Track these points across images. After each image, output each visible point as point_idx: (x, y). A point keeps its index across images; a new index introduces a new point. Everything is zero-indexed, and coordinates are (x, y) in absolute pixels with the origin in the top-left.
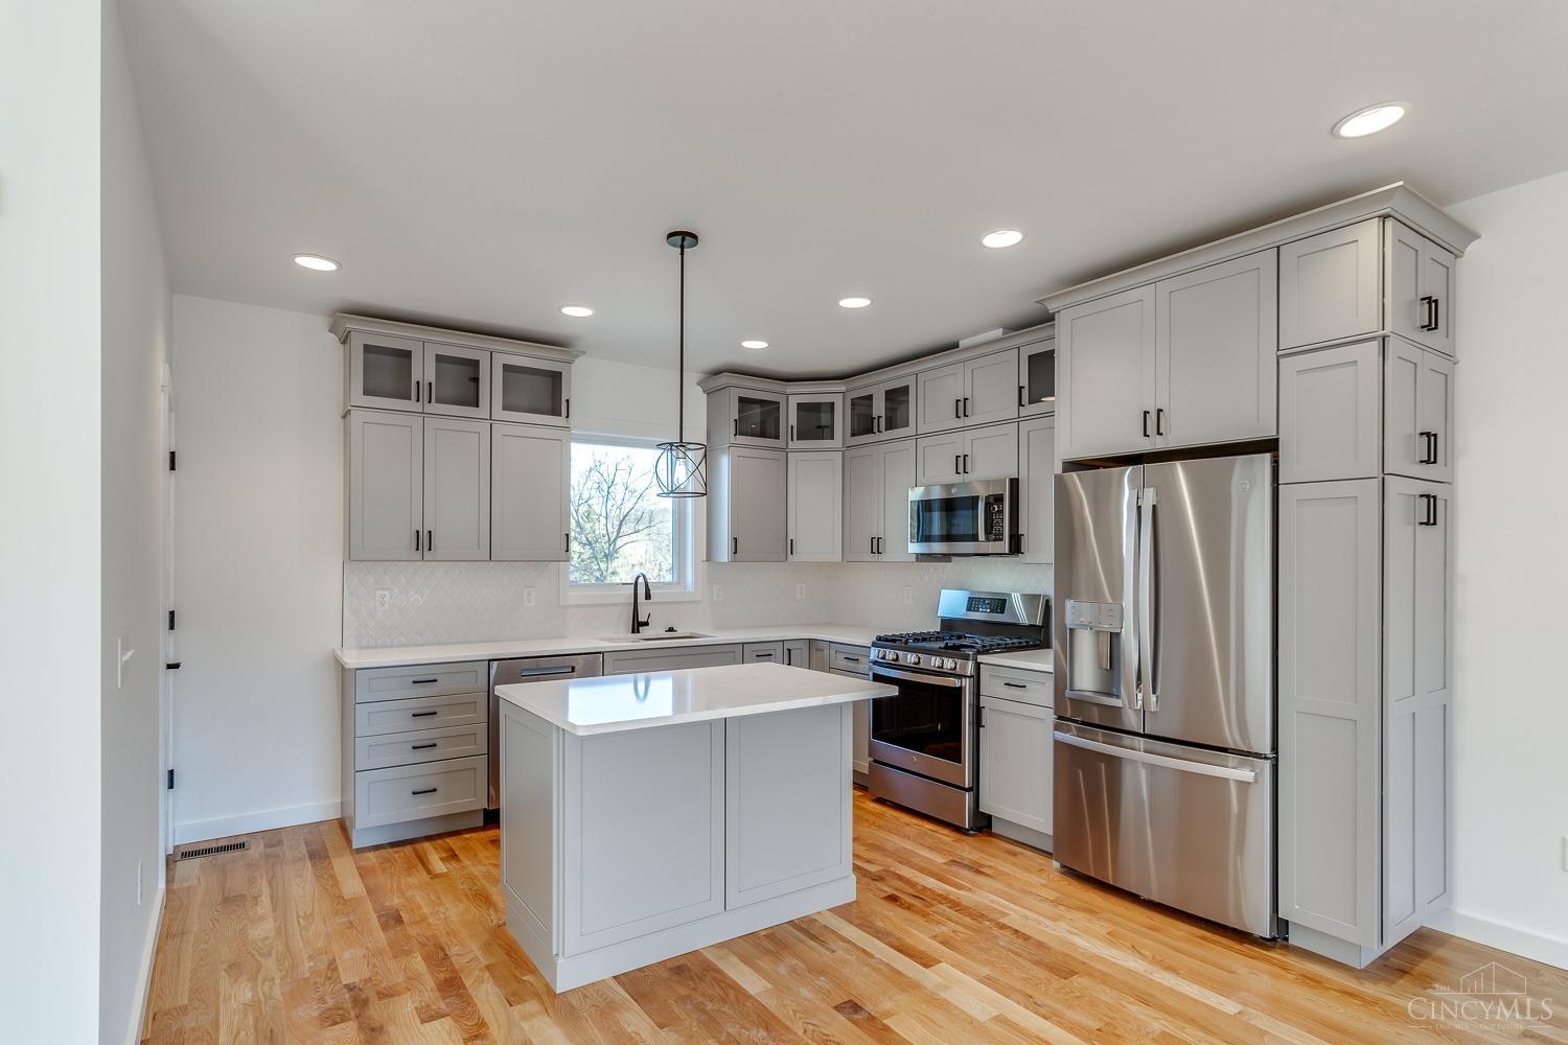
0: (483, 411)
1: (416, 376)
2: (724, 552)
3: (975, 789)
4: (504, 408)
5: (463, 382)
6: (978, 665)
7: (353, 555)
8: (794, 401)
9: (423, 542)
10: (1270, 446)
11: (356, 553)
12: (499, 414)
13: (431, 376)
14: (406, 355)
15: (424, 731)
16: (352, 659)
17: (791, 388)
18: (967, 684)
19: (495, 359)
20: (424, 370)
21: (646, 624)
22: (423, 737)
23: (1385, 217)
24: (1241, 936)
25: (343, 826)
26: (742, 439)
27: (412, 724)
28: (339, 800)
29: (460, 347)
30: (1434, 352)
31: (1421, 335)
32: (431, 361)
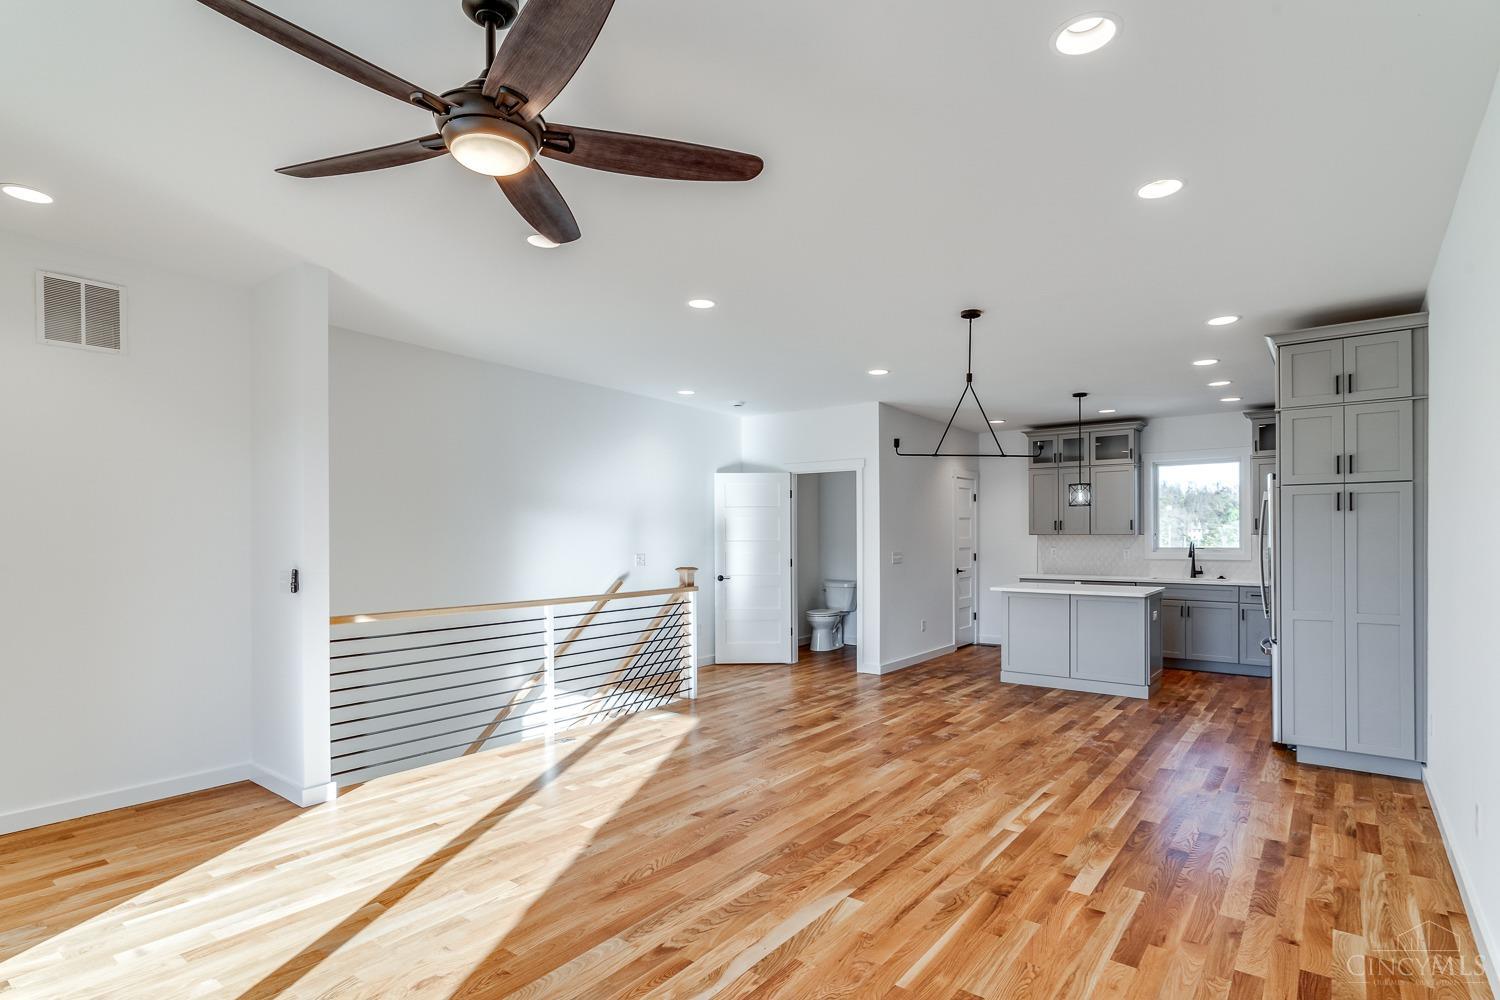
0: (1086, 462)
1: (1054, 451)
4: (1097, 459)
5: (1073, 453)
11: (1033, 532)
12: (1094, 462)
13: (1061, 450)
14: (1050, 443)
19: (1091, 436)
20: (1058, 448)
21: (1201, 572)
26: (1261, 453)
29: (1073, 433)
30: (1364, 402)
31: (1339, 398)
32: (1061, 443)
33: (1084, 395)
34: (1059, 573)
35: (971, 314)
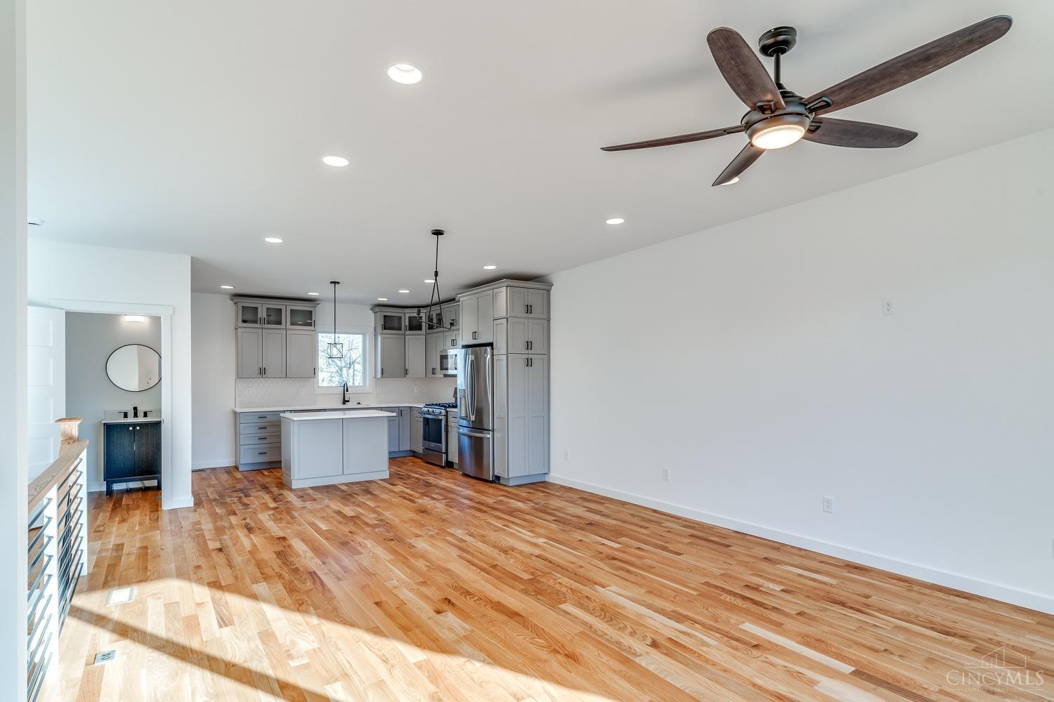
0: (283, 326)
1: (260, 315)
2: (379, 375)
3: (447, 453)
4: (291, 325)
5: (275, 318)
6: (447, 412)
7: (240, 376)
8: (407, 316)
9: (263, 372)
10: (491, 345)
11: (241, 375)
12: (289, 326)
13: (265, 316)
14: (256, 309)
15: (263, 434)
16: (238, 410)
17: (406, 311)
18: (443, 418)
19: (287, 308)
20: (262, 313)
21: (348, 401)
22: (262, 435)
23: (507, 286)
24: (487, 481)
25: (236, 468)
26: (385, 331)
27: (258, 431)
28: (234, 460)
29: (275, 305)
30: (535, 318)
31: (526, 315)
32: (265, 311)
33: (339, 283)
34: (258, 407)
35: (438, 233)
